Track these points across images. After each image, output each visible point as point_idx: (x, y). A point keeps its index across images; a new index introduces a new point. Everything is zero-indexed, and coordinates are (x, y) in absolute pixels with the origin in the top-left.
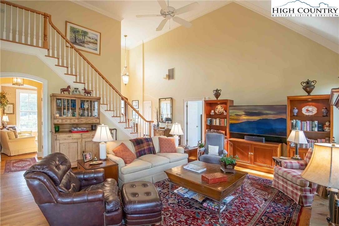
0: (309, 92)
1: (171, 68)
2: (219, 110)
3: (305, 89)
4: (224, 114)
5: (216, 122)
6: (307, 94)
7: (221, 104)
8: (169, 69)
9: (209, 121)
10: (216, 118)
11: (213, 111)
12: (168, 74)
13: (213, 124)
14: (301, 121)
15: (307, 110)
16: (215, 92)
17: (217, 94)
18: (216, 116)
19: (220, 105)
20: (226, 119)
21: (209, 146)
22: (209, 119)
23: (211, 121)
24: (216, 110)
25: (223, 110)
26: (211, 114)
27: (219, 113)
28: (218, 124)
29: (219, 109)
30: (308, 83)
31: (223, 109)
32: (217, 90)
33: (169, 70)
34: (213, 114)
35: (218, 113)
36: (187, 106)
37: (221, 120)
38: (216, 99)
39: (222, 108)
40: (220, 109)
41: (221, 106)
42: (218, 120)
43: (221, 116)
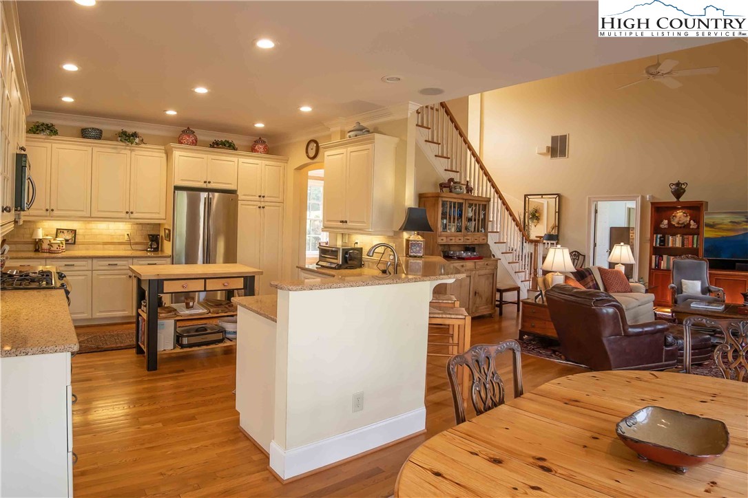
1: (559, 133)
2: (680, 220)
4: (691, 227)
5: (676, 242)
7: (683, 208)
8: (554, 135)
9: (658, 240)
10: (674, 235)
11: (667, 221)
12: (550, 145)
13: (668, 244)
16: (674, 186)
17: (679, 190)
18: (673, 230)
19: (681, 211)
20: (696, 236)
21: (684, 281)
22: (659, 236)
23: (663, 241)
24: (672, 220)
25: (688, 219)
26: (662, 226)
27: (680, 226)
28: (678, 244)
29: (680, 216)
31: (689, 217)
32: (678, 184)
33: (554, 139)
34: (666, 226)
35: (676, 225)
36: (596, 212)
37: (685, 236)
38: (675, 200)
39: (687, 216)
40: (683, 217)
41: (684, 213)
42: (678, 239)
43: (684, 230)
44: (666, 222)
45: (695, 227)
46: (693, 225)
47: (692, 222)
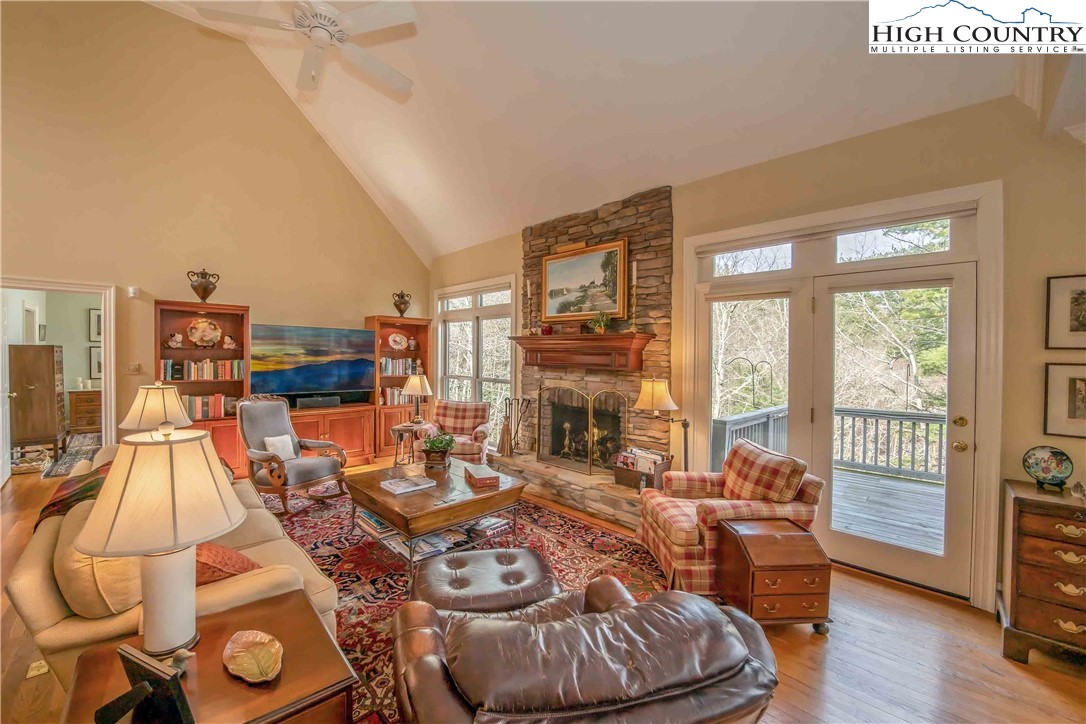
0: (402, 312)
2: (204, 336)
3: (397, 306)
4: (225, 346)
5: (203, 371)
6: (399, 315)
7: (209, 315)
9: (169, 369)
10: (197, 359)
11: (181, 336)
13: (189, 376)
14: (393, 359)
15: (395, 341)
16: (196, 277)
17: (204, 285)
19: (204, 320)
20: (235, 362)
22: (169, 361)
23: (179, 370)
24: (190, 334)
25: (219, 334)
26: (172, 344)
27: (205, 344)
28: (208, 376)
29: (204, 330)
30: (401, 296)
31: (220, 330)
32: (203, 275)
34: (181, 345)
35: (199, 343)
37: (219, 362)
38: (199, 301)
39: (216, 329)
40: (209, 331)
41: (210, 324)
42: (207, 366)
43: (214, 351)
44: (179, 337)
45: (233, 346)
46: (229, 344)
47: (227, 339)
